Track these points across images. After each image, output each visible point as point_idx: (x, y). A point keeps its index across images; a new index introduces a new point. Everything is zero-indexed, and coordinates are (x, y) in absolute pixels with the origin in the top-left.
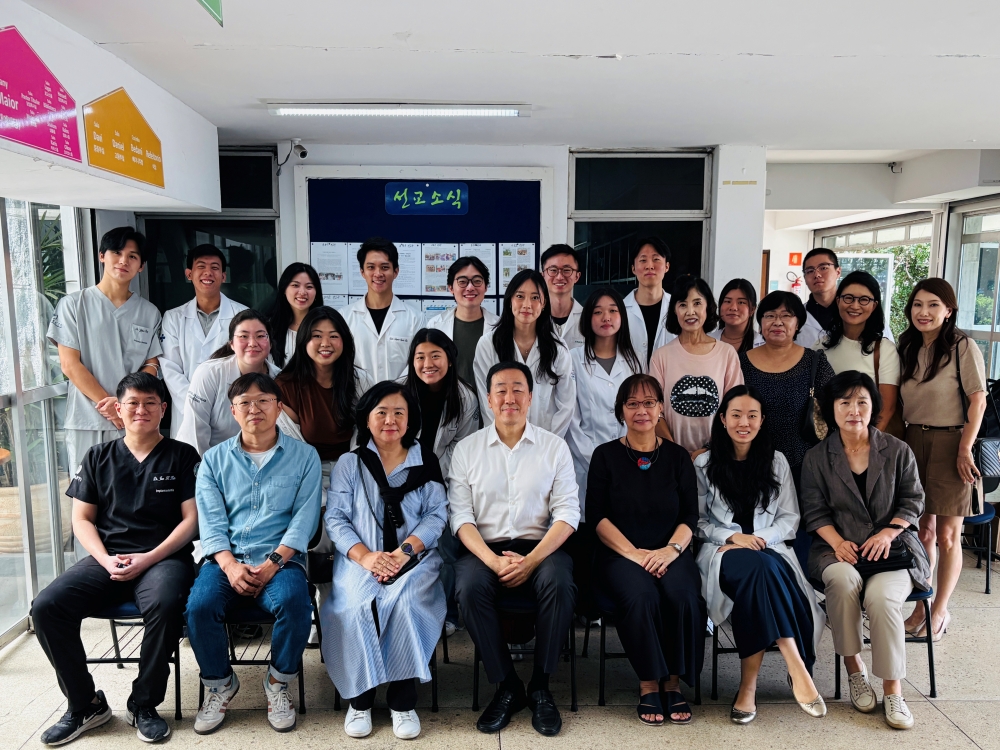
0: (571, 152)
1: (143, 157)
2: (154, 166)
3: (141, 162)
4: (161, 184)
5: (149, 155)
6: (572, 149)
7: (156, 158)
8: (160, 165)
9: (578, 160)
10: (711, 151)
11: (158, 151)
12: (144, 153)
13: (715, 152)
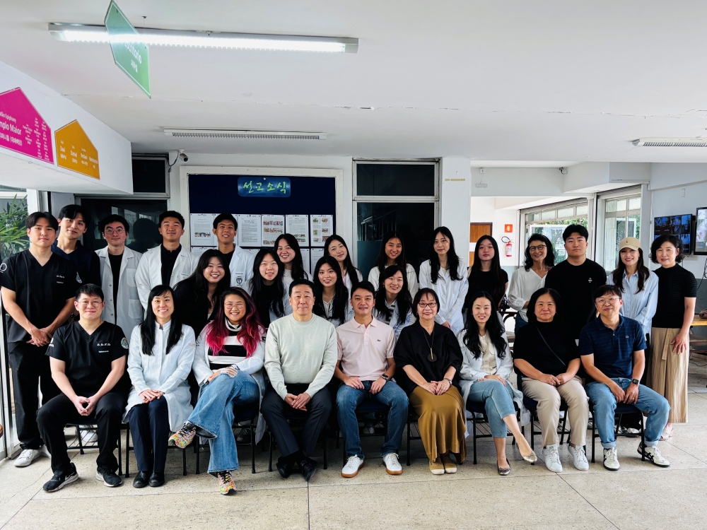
0: (354, 160)
1: (88, 161)
2: (94, 166)
3: (86, 163)
4: (98, 177)
5: (91, 159)
6: (355, 159)
7: (94, 161)
8: (97, 166)
9: (358, 165)
10: (438, 161)
11: (96, 157)
12: (88, 158)
13: (440, 162)
